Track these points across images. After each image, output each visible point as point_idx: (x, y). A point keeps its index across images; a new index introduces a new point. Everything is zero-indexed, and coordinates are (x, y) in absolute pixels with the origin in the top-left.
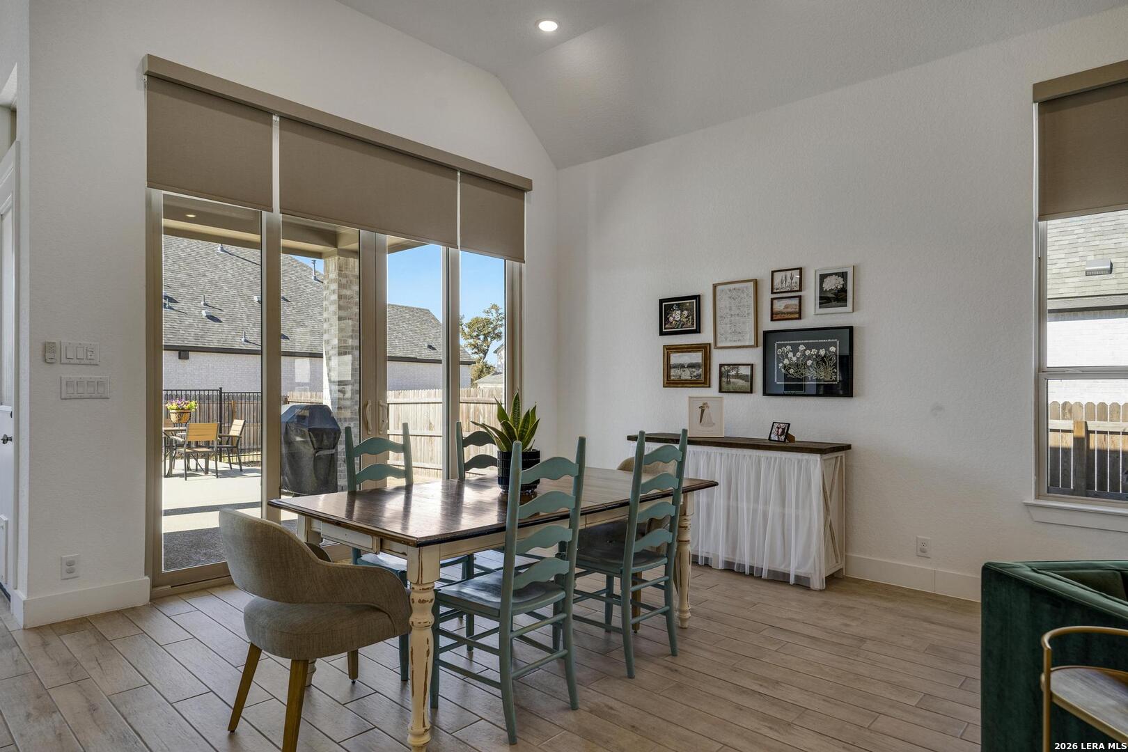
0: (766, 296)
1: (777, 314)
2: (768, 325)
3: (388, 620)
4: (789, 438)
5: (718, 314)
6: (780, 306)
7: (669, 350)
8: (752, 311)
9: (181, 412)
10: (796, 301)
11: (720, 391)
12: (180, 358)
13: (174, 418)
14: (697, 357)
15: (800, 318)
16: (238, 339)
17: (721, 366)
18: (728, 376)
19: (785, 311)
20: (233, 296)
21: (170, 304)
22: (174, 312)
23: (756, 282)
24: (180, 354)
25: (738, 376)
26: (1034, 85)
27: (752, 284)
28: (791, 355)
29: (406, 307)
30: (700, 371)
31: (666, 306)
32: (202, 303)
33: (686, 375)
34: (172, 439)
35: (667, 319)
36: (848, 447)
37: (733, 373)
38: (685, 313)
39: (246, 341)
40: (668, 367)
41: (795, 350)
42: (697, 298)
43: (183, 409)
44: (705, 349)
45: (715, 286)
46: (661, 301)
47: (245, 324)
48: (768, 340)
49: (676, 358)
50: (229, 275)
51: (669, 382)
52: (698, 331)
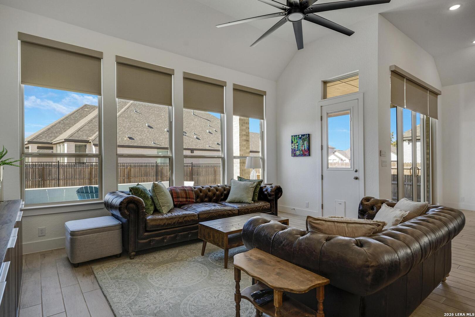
29: (252, 132)
32: (193, 133)
39: (209, 146)
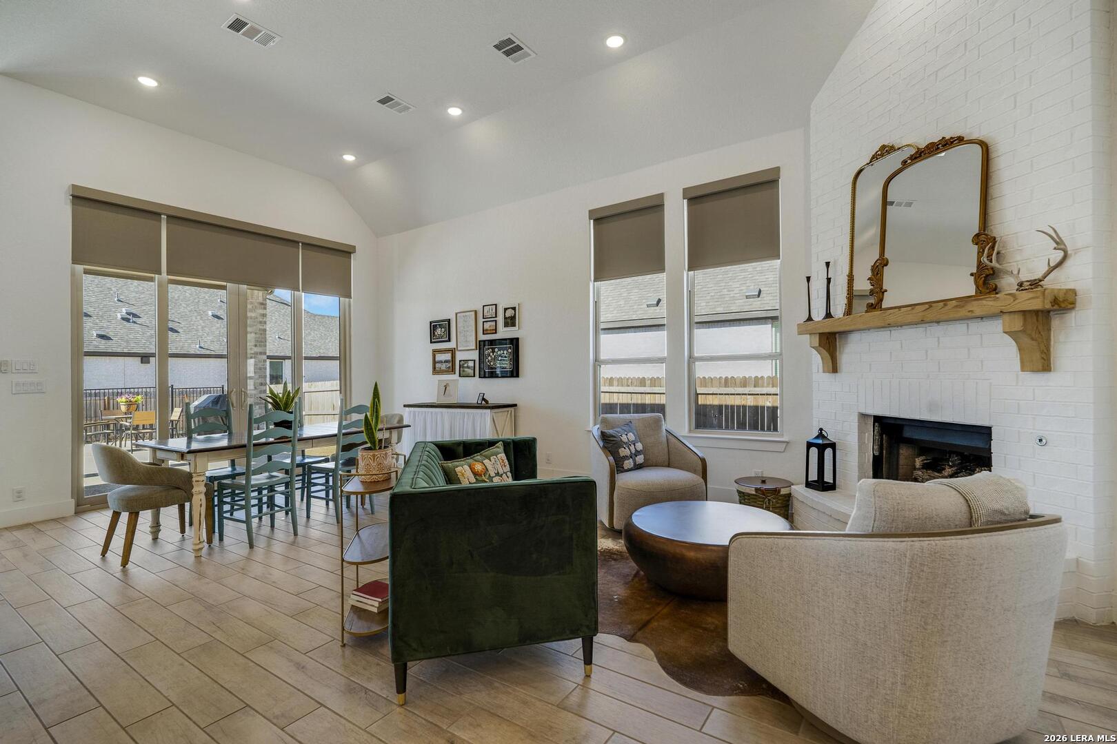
0: (481, 320)
1: (487, 330)
2: (482, 337)
3: (184, 493)
4: (487, 402)
5: (458, 331)
6: (487, 326)
7: (435, 352)
8: (474, 329)
9: (129, 404)
10: (494, 323)
11: (460, 376)
12: (142, 363)
13: (123, 408)
14: (448, 356)
15: (496, 333)
16: (193, 346)
17: (460, 361)
18: (463, 367)
19: (489, 329)
20: (190, 311)
21: (134, 319)
22: (138, 326)
23: (476, 312)
24: (142, 359)
25: (468, 367)
26: (590, 211)
27: (473, 313)
28: (491, 354)
30: (450, 365)
31: (434, 326)
33: (444, 367)
34: (121, 425)
35: (434, 333)
36: (515, 405)
37: (466, 365)
38: (443, 329)
39: (200, 347)
40: (435, 362)
41: (493, 352)
42: (449, 321)
43: (131, 401)
44: (453, 352)
45: (456, 314)
46: (431, 323)
47: (200, 334)
48: (481, 345)
49: (440, 357)
50: (187, 294)
51: (435, 371)
52: (449, 340)
